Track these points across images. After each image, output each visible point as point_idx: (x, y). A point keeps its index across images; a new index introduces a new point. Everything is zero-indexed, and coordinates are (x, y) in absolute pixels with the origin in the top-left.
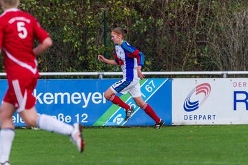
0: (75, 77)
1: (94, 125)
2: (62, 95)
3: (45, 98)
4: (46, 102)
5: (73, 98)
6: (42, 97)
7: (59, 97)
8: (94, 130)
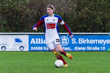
0: (101, 35)
1: (107, 51)
2: (96, 40)
3: (91, 41)
4: (91, 43)
5: (100, 42)
6: (90, 41)
7: (95, 41)
8: (107, 52)
